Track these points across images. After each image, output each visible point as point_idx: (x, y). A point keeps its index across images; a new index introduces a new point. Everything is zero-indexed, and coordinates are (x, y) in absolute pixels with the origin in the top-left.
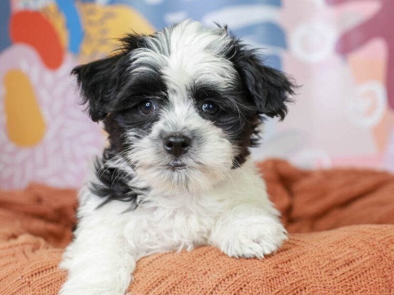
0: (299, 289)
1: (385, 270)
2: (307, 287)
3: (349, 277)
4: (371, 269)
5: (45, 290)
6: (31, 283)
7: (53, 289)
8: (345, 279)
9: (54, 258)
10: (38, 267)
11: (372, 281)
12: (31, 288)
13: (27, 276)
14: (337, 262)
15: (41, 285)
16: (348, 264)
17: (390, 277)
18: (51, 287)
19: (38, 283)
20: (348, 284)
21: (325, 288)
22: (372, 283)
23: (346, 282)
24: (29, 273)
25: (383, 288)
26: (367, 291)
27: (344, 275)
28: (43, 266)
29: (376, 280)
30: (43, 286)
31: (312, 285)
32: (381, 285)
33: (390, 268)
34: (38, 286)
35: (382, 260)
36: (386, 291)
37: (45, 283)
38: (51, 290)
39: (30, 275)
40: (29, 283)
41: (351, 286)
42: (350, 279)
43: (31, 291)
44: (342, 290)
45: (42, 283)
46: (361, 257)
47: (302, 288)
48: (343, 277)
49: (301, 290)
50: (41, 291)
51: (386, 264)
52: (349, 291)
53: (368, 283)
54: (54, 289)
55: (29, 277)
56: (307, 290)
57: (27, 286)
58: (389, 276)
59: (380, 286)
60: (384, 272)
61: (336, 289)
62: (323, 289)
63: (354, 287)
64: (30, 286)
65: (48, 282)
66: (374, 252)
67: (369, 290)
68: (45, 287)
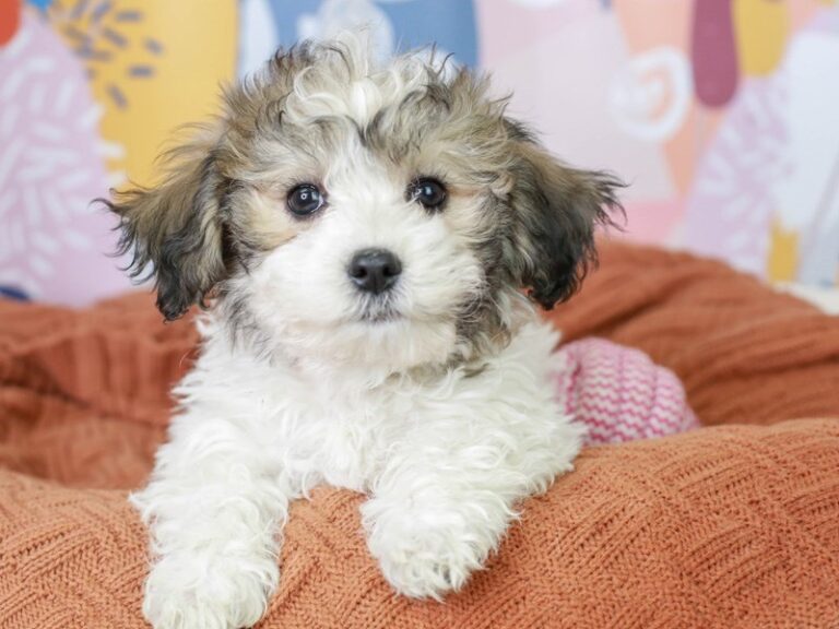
0: (512, 602)
1: (668, 533)
2: (527, 596)
3: (604, 562)
4: (642, 534)
5: (48, 576)
6: (20, 565)
7: (64, 574)
8: (597, 568)
9: (64, 516)
10: (32, 536)
11: (645, 560)
12: (18, 576)
13: (10, 554)
14: (580, 530)
15: (40, 568)
16: (600, 532)
17: (679, 548)
18: (61, 570)
19: (33, 566)
20: (605, 576)
21: (561, 594)
22: (646, 564)
23: (599, 574)
24: (14, 549)
25: (668, 573)
26: (638, 582)
27: (594, 560)
28: (43, 533)
29: (652, 557)
30: (44, 570)
31: (536, 591)
32: (663, 565)
33: (677, 530)
34: (34, 572)
35: (661, 513)
36: (674, 579)
37: (47, 564)
38: (61, 577)
39: (16, 552)
40: (14, 566)
41: (611, 579)
42: (606, 564)
43: (19, 582)
44: (595, 592)
45: (40, 565)
46: (623, 510)
47: (518, 597)
48: (593, 564)
49: (517, 603)
50: (40, 581)
51: (670, 521)
52: (608, 591)
53: (639, 566)
54: (67, 573)
55: (14, 557)
56: (527, 602)
57: (11, 572)
58: (676, 546)
59: (661, 569)
60: (668, 538)
61: (584, 592)
62: (559, 597)
63: (616, 581)
64: (16, 573)
65: (54, 560)
66: (646, 495)
67: (642, 581)
68: (48, 572)
